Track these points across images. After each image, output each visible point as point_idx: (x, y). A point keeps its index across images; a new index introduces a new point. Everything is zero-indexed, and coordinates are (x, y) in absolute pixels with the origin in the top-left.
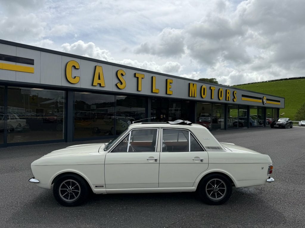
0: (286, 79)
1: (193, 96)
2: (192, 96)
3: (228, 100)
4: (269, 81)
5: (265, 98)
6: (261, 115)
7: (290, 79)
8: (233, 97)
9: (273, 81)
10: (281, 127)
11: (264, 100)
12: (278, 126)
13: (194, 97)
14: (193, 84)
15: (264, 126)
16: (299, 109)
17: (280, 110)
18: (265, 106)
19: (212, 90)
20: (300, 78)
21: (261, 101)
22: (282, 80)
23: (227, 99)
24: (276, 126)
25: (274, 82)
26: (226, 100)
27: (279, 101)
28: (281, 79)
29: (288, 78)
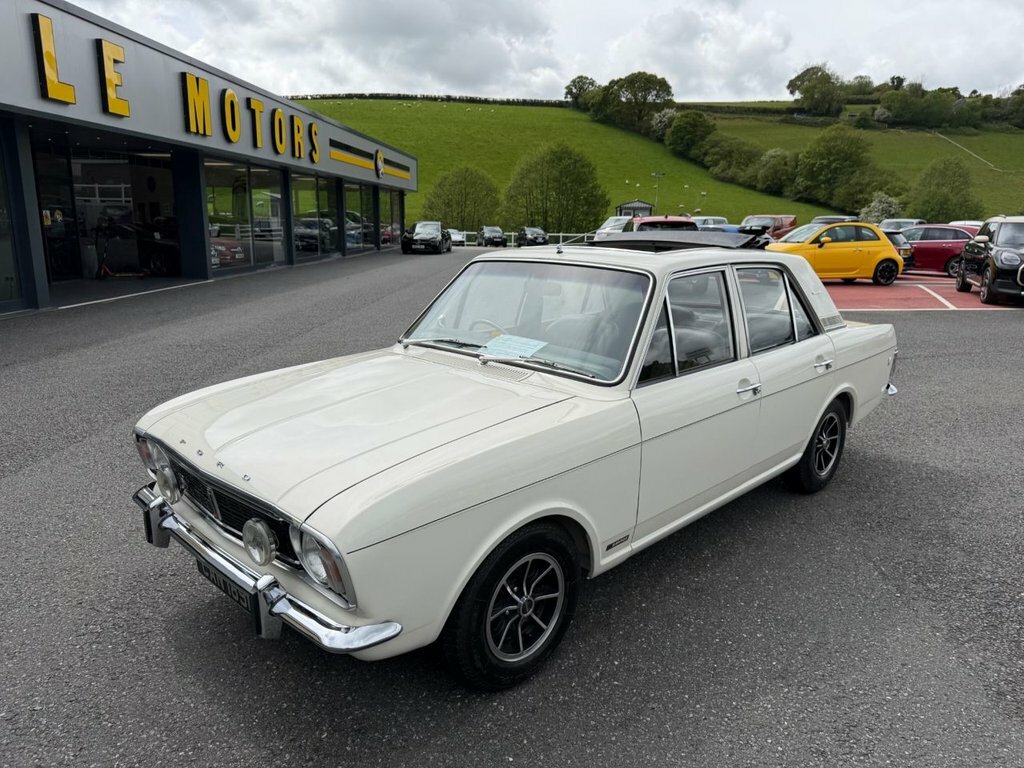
0: (361, 96)
1: (201, 131)
2: (197, 133)
3: (300, 157)
4: (313, 98)
5: (381, 156)
6: (358, 214)
7: (373, 96)
8: (309, 148)
9: (324, 97)
10: (431, 250)
11: (380, 164)
12: (423, 247)
13: (204, 135)
14: (197, 79)
15: (375, 250)
16: (428, 196)
17: (408, 199)
18: (382, 181)
19: (253, 113)
20: (399, 97)
21: (370, 164)
22: (349, 97)
23: (297, 154)
24: (418, 247)
25: (332, 102)
26: (293, 154)
27: (406, 169)
28: (348, 93)
29: (367, 92)
